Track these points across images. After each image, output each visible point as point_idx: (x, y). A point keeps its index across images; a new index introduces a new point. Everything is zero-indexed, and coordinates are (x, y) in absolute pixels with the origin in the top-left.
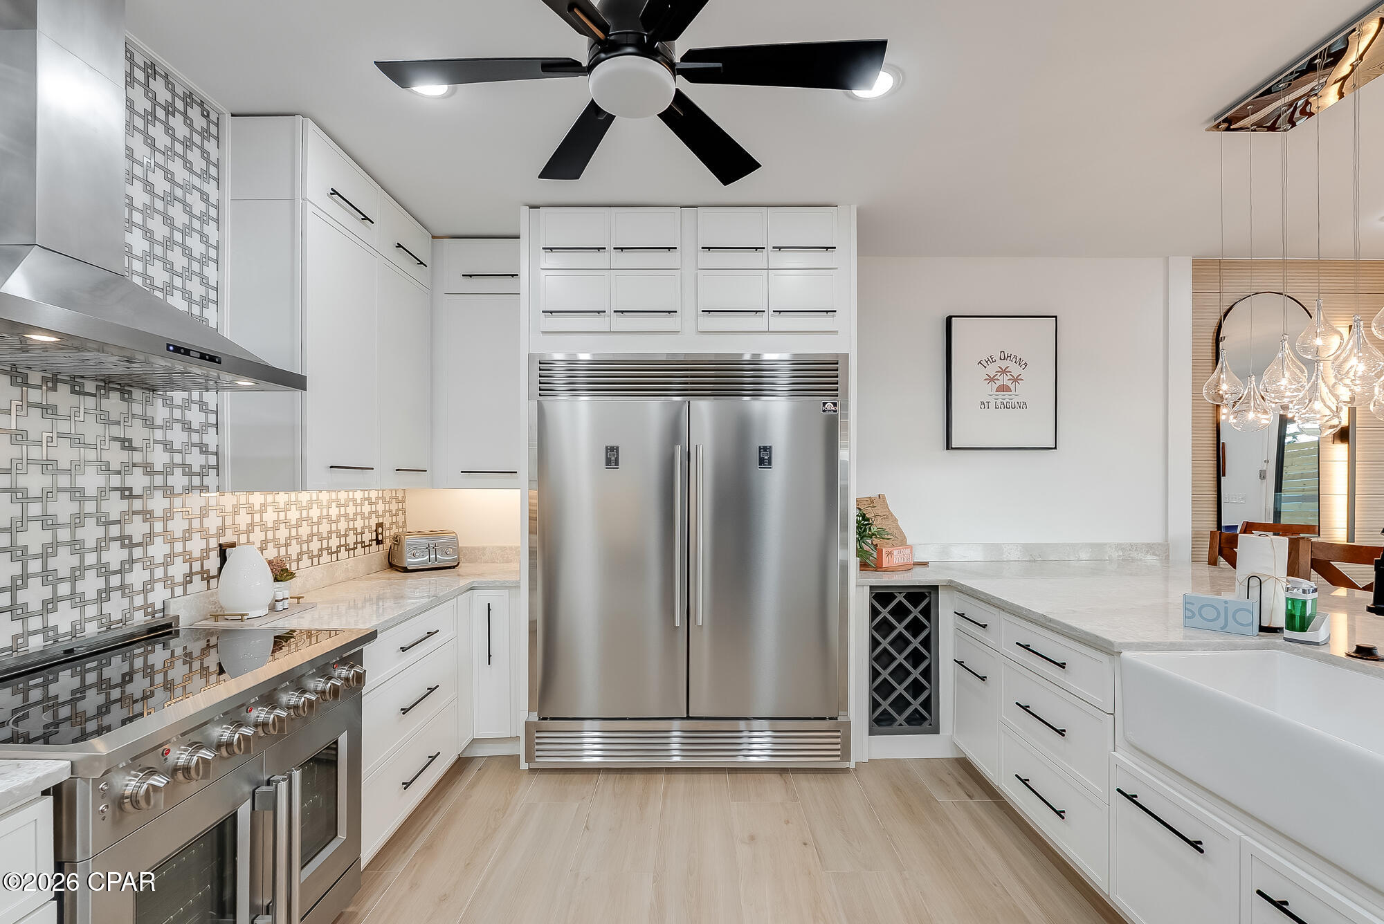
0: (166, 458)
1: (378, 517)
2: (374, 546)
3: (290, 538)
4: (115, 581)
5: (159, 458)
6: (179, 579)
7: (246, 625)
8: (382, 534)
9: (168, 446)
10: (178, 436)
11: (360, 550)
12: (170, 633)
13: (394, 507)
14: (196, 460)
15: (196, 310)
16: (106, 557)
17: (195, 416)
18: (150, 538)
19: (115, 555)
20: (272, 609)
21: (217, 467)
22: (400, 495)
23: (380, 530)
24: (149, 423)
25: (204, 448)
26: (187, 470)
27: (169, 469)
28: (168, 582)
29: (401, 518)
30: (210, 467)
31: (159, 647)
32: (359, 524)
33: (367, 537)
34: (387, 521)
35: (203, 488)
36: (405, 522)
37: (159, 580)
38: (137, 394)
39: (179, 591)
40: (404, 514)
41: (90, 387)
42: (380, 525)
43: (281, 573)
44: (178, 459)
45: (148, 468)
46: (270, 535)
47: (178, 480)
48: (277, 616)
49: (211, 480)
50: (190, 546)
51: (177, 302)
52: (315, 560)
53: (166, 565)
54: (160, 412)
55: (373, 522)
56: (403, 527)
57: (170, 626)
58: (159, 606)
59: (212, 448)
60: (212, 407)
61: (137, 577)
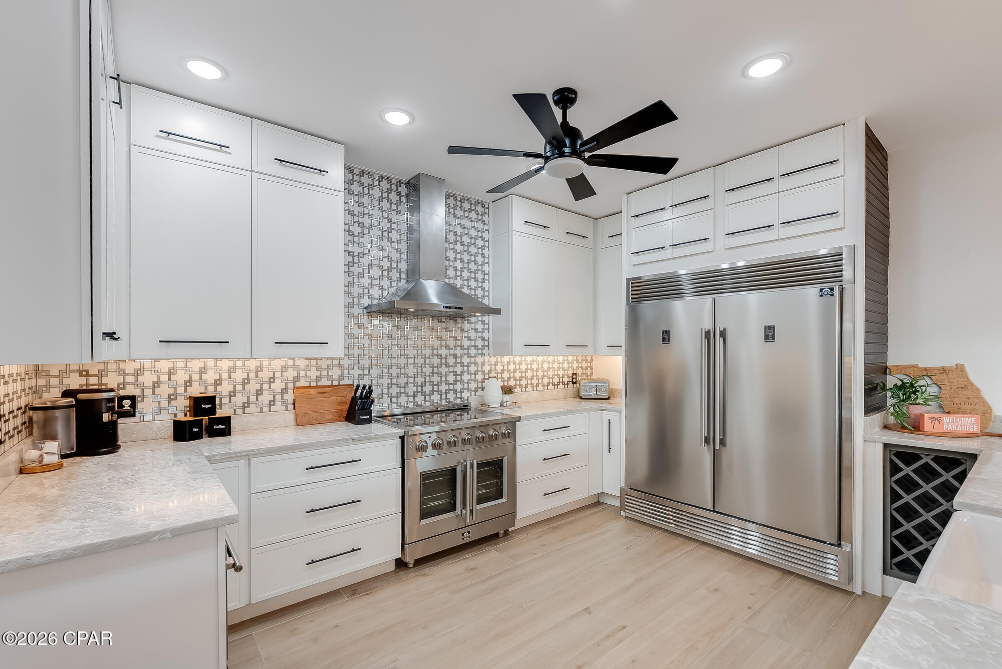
0: (468, 343)
1: (573, 369)
2: (571, 385)
3: (521, 377)
4: (451, 387)
5: (466, 343)
6: (473, 389)
7: (491, 410)
8: (576, 378)
9: (469, 339)
10: (473, 335)
11: (561, 386)
12: (467, 408)
13: (584, 365)
14: (480, 343)
15: (473, 292)
16: (448, 378)
17: (480, 326)
18: (463, 373)
19: (451, 378)
20: (502, 405)
21: (488, 346)
22: (589, 359)
23: (574, 377)
24: (462, 330)
25: (483, 339)
26: (476, 347)
27: (469, 348)
28: (469, 389)
29: (589, 371)
30: (486, 346)
31: (466, 414)
32: (561, 373)
33: (566, 380)
34: (579, 372)
35: (483, 355)
36: (592, 373)
37: (466, 389)
38: (458, 320)
39: (473, 394)
40: (592, 369)
41: (443, 319)
42: (573, 374)
43: (507, 390)
44: (473, 343)
45: (462, 347)
46: (512, 375)
47: (473, 351)
48: (502, 408)
49: (486, 351)
50: (477, 377)
51: (466, 290)
52: (535, 389)
53: (468, 383)
54: (467, 326)
55: (570, 372)
56: (591, 376)
57: (467, 406)
58: (466, 398)
59: (486, 339)
60: (486, 322)
61: (458, 387)
